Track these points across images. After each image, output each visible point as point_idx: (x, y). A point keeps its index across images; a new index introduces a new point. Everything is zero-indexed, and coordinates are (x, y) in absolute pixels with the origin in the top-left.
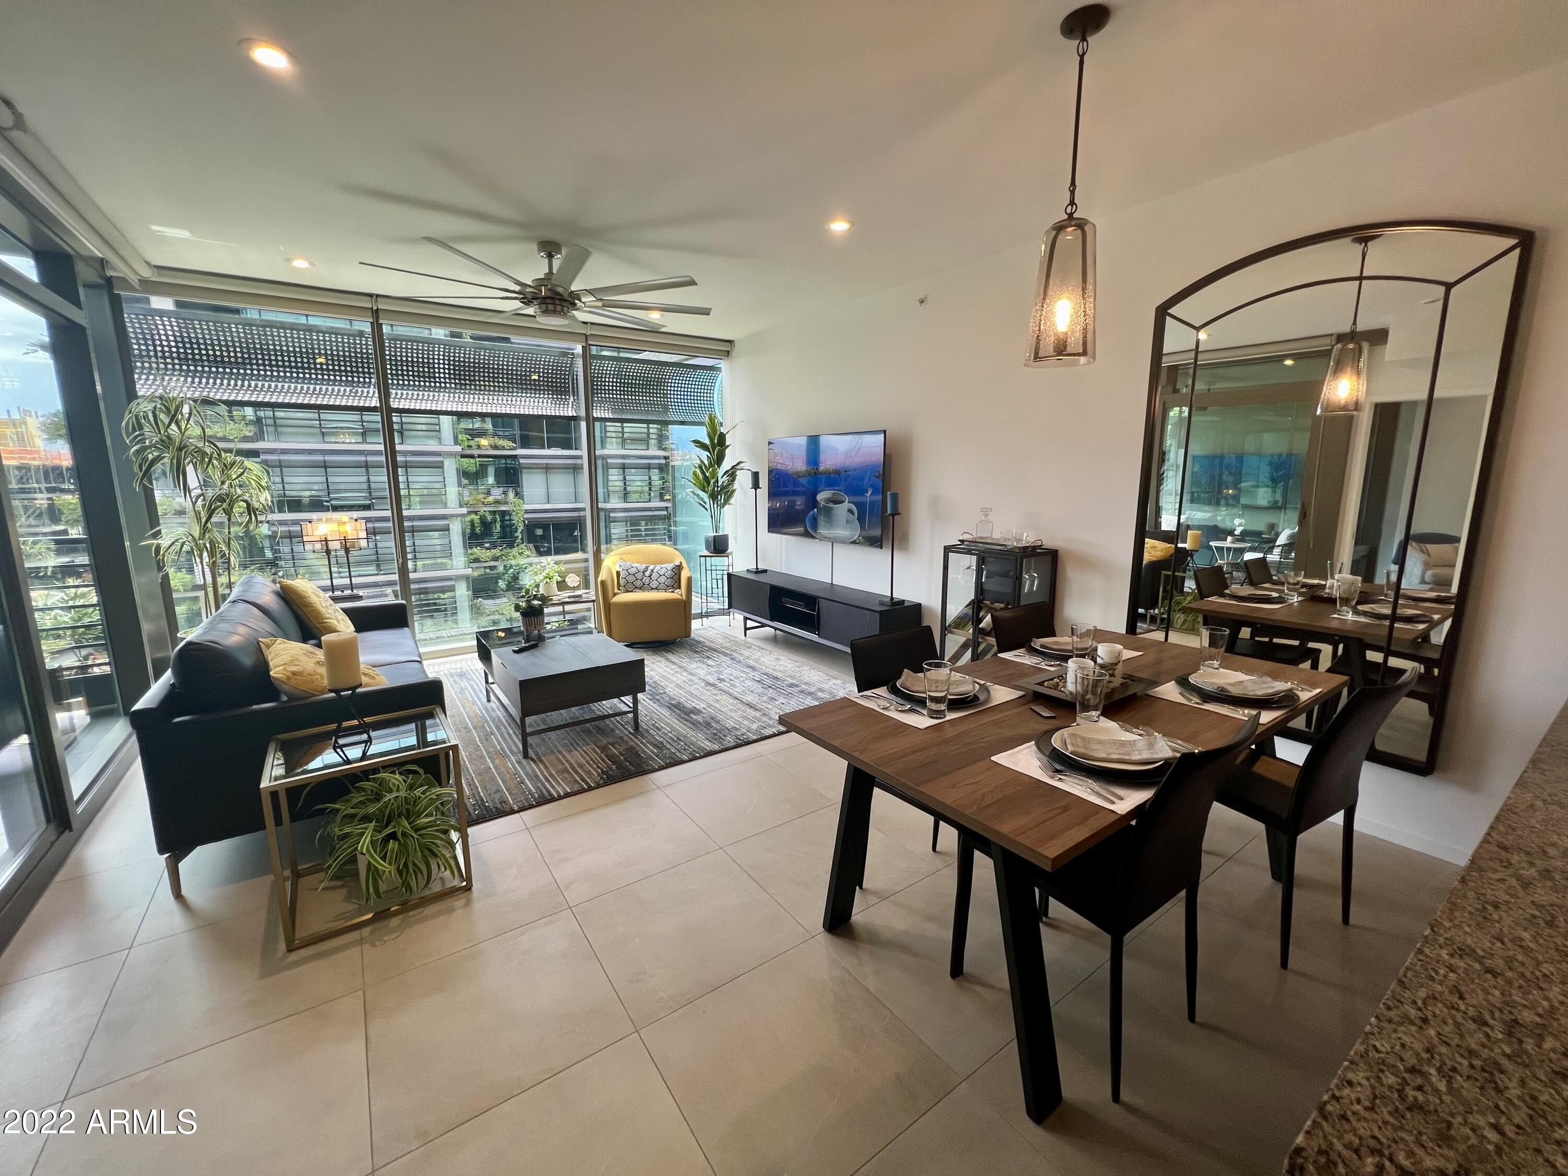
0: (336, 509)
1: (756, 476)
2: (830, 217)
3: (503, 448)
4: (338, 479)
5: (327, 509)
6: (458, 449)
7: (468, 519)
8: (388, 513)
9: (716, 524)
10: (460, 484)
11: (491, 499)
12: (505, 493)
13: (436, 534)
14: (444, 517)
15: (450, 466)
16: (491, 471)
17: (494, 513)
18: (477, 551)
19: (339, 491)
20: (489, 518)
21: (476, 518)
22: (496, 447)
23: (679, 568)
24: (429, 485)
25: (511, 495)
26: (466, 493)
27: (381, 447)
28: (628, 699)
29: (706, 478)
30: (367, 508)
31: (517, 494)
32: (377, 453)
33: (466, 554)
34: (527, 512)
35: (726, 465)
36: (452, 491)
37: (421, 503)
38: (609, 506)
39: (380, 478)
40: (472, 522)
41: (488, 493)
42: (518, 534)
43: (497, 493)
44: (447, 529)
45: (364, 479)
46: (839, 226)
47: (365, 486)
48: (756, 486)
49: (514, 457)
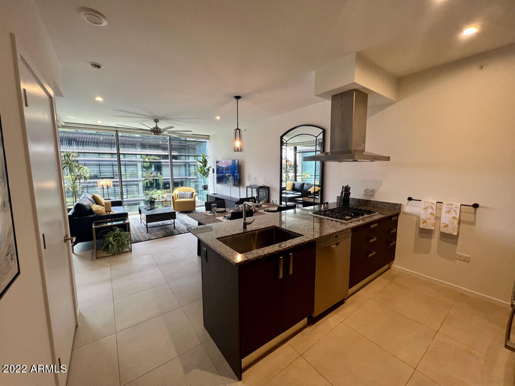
0: (102, 178)
1: (213, 170)
2: (217, 116)
3: (156, 159)
4: (103, 169)
5: (99, 178)
6: (142, 160)
7: (146, 181)
8: (118, 180)
9: (205, 182)
10: (142, 171)
11: (152, 175)
12: (157, 173)
13: (135, 186)
14: (137, 181)
15: (139, 165)
16: (153, 166)
17: (153, 180)
18: (147, 192)
19: (103, 173)
20: (152, 181)
21: (148, 181)
22: (154, 159)
23: (193, 193)
24: (133, 171)
25: (159, 174)
26: (144, 173)
27: (117, 159)
28: (172, 220)
29: (202, 170)
30: (112, 178)
31: (161, 174)
32: (116, 161)
33: (144, 193)
34: (164, 179)
35: (207, 167)
36: (140, 173)
37: (130, 176)
38: (190, 177)
39: (116, 169)
40: (147, 183)
41: (152, 174)
42: (161, 186)
43: (154, 174)
44: (138, 185)
45: (112, 169)
46: (218, 118)
47: (112, 171)
48: (214, 172)
49: (160, 162)
